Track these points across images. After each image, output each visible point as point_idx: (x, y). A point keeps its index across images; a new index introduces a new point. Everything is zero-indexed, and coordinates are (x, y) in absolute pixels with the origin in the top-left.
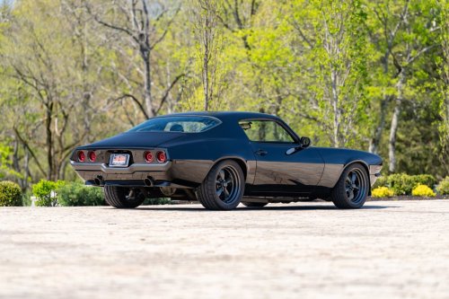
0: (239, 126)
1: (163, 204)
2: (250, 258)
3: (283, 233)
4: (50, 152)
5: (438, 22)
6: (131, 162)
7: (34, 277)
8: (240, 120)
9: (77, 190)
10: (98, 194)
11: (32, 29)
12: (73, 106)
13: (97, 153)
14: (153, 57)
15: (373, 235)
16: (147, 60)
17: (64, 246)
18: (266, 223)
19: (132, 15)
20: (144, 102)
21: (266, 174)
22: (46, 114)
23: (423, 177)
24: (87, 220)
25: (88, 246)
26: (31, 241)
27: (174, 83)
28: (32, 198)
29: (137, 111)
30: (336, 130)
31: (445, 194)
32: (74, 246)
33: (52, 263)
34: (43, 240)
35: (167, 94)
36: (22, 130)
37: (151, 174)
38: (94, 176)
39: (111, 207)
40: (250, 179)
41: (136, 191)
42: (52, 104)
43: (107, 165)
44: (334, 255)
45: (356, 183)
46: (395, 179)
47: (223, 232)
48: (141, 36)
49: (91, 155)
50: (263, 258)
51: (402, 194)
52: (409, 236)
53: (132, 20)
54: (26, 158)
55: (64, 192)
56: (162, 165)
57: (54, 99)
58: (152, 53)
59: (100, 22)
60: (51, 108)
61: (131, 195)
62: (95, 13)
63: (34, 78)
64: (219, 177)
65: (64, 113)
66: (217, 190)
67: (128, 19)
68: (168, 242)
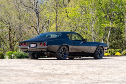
0: (67, 36)
1: (44, 58)
2: (74, 74)
3: (82, 67)
4: (10, 43)
5: (122, 6)
6: (36, 46)
7: (15, 80)
8: (67, 34)
9: (20, 54)
10: (26, 55)
11: (5, 8)
12: (17, 30)
13: (26, 43)
14: (40, 15)
15: (107, 67)
16: (38, 16)
17: (20, 71)
18: (76, 64)
19: (34, 4)
20: (37, 28)
21: (74, 49)
22: (9, 32)
23: (118, 50)
24: (24, 63)
25: (27, 71)
26: (11, 69)
27: (46, 23)
28: (7, 56)
29: (35, 31)
30: (93, 37)
31: (124, 55)
32: (23, 71)
33: (19, 76)
34: (13, 69)
35: (44, 26)
36: (2, 36)
37: (42, 49)
38: (26, 50)
39: (30, 59)
40: (70, 51)
41: (38, 54)
42: (11, 29)
43: (29, 47)
44: (98, 73)
45: (100, 52)
46: (110, 51)
47: (65, 67)
48: (36, 9)
49: (25, 44)
50: (78, 74)
51: (112, 55)
52: (118, 68)
53: (34, 5)
54: (3, 44)
55: (16, 54)
56: (45, 47)
57: (11, 27)
58: (39, 14)
59: (25, 6)
60: (10, 30)
61: (36, 55)
62: (23, 3)
63: (5, 22)
64: (61, 50)
65: (14, 31)
66: (61, 54)
67: (33, 4)
68: (50, 69)
